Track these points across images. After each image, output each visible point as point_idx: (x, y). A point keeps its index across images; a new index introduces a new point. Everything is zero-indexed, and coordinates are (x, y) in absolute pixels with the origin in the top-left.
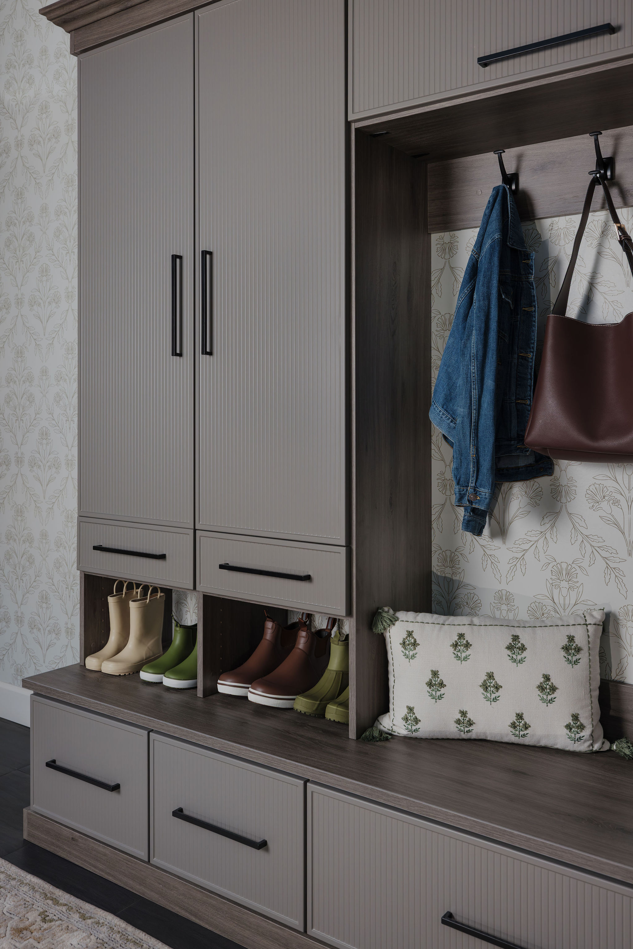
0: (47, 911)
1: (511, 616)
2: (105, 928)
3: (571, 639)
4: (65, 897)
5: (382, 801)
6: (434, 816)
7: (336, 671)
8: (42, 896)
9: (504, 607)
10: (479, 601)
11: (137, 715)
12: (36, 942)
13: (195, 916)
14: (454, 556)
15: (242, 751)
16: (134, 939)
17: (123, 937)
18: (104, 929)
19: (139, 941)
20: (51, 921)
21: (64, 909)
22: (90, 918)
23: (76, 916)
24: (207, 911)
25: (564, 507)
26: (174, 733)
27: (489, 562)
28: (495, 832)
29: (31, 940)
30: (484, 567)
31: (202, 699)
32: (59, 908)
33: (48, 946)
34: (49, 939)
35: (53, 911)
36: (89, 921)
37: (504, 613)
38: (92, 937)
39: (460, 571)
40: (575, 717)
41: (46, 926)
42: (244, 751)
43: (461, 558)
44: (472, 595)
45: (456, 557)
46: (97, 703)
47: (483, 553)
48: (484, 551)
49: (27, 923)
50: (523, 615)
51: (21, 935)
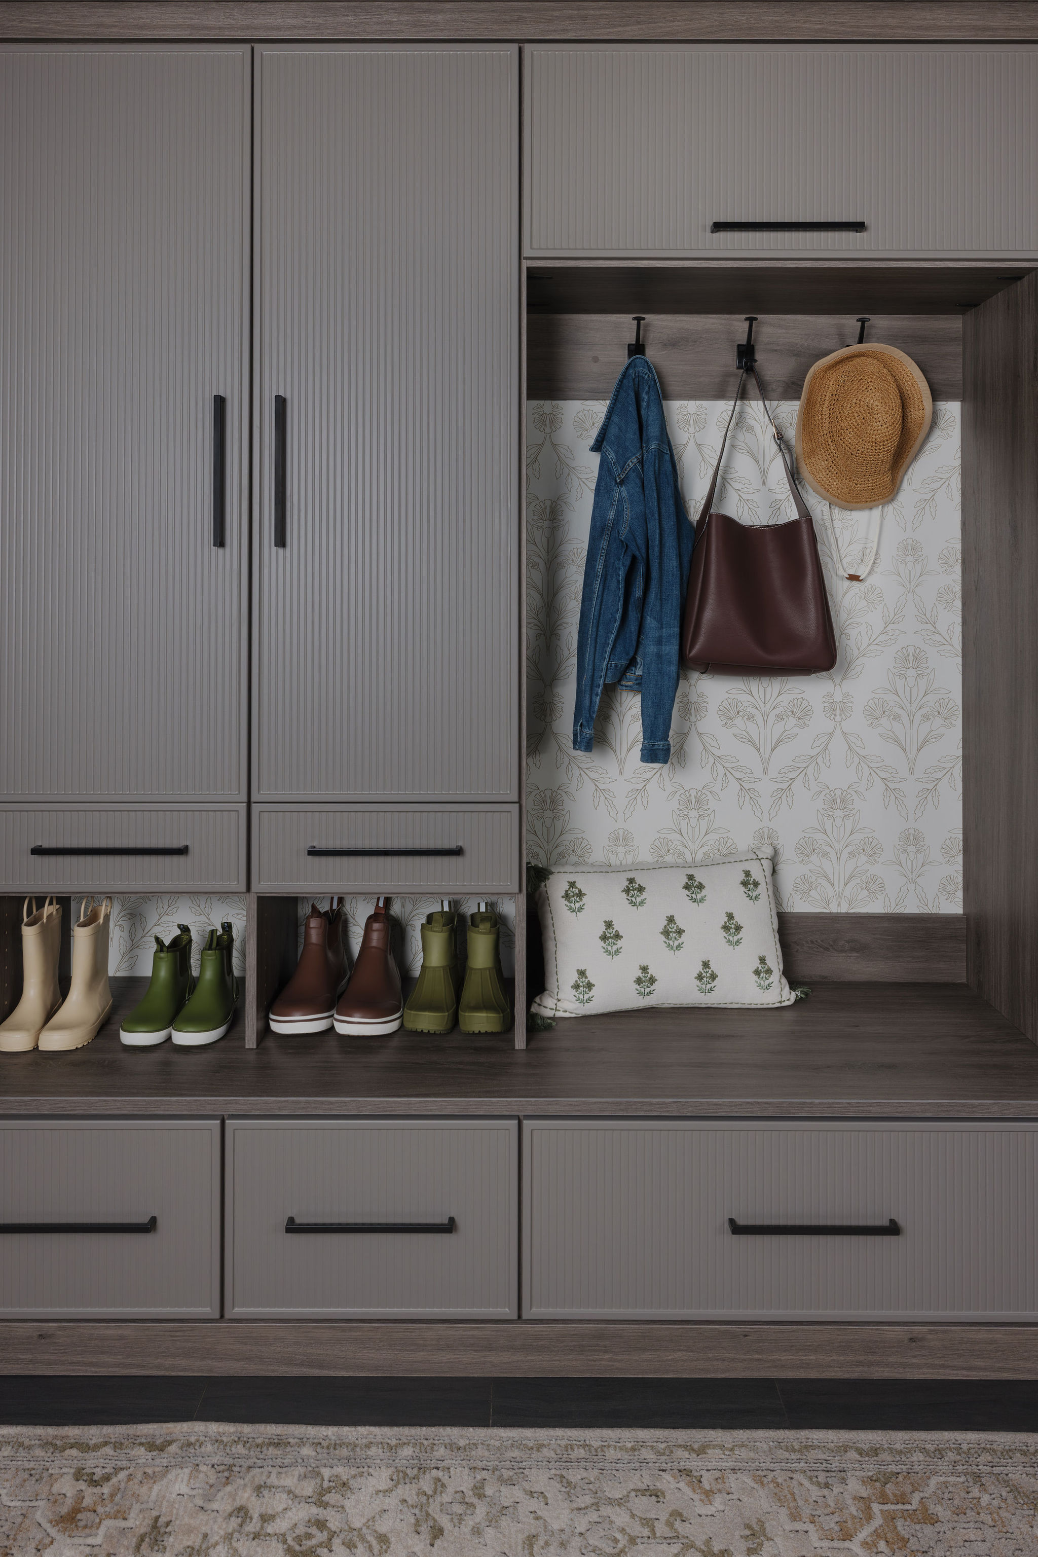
0: (83, 1466)
1: (629, 859)
2: (209, 1445)
3: (747, 874)
4: (93, 1433)
5: (642, 1114)
6: (714, 1112)
7: (443, 967)
8: (49, 1449)
9: (621, 849)
10: (589, 847)
11: (199, 1100)
12: (120, 1520)
13: (321, 1366)
14: (556, 796)
15: (413, 1106)
16: (267, 1440)
17: (248, 1445)
18: (209, 1448)
19: (278, 1439)
20: (107, 1478)
21: (108, 1450)
22: (170, 1443)
23: (140, 1452)
24: (342, 1351)
25: (693, 725)
26: (280, 1109)
27: (602, 798)
28: (791, 1109)
29: (108, 1523)
30: (596, 804)
31: (256, 1051)
32: (99, 1453)
33: (146, 1515)
34: (136, 1507)
35: (94, 1463)
36: (173, 1448)
37: (621, 856)
38: (203, 1468)
39: (564, 813)
40: (762, 960)
41: (106, 1490)
42: (417, 1105)
43: (565, 797)
44: (580, 840)
45: (559, 796)
46: (105, 1101)
47: (594, 787)
48: (596, 785)
49: (69, 1502)
50: (645, 856)
51: (81, 1524)
